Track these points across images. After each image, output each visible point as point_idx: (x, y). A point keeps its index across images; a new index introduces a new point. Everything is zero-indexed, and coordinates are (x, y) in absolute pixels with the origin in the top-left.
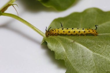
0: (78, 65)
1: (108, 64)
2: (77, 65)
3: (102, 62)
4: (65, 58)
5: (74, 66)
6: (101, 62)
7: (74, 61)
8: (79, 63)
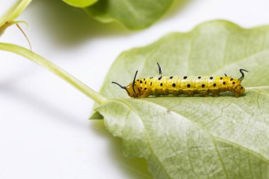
0: (182, 171)
1: (255, 164)
2: (179, 170)
3: (241, 160)
4: (150, 153)
5: (172, 172)
6: (238, 162)
7: (171, 160)
8: (183, 165)
